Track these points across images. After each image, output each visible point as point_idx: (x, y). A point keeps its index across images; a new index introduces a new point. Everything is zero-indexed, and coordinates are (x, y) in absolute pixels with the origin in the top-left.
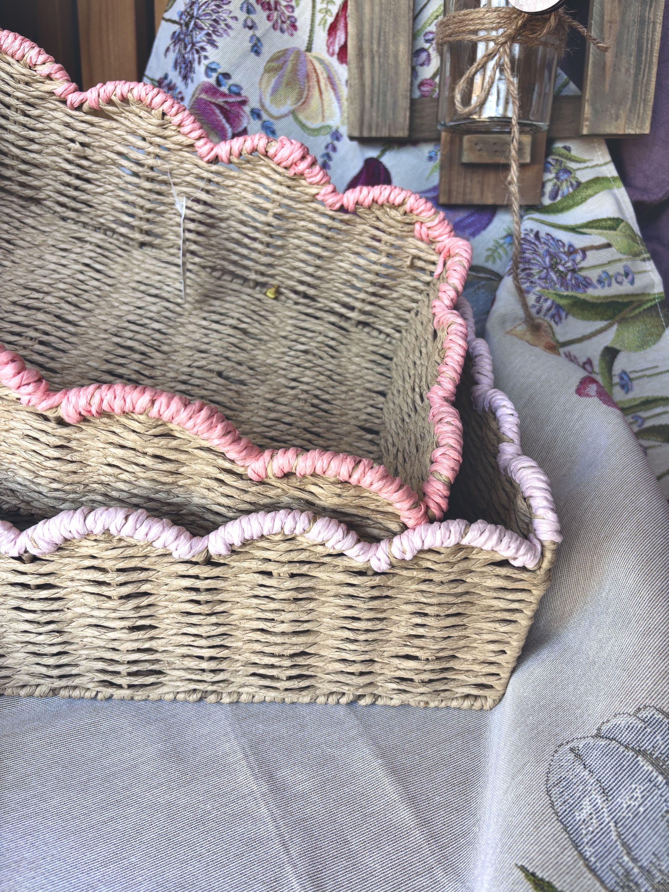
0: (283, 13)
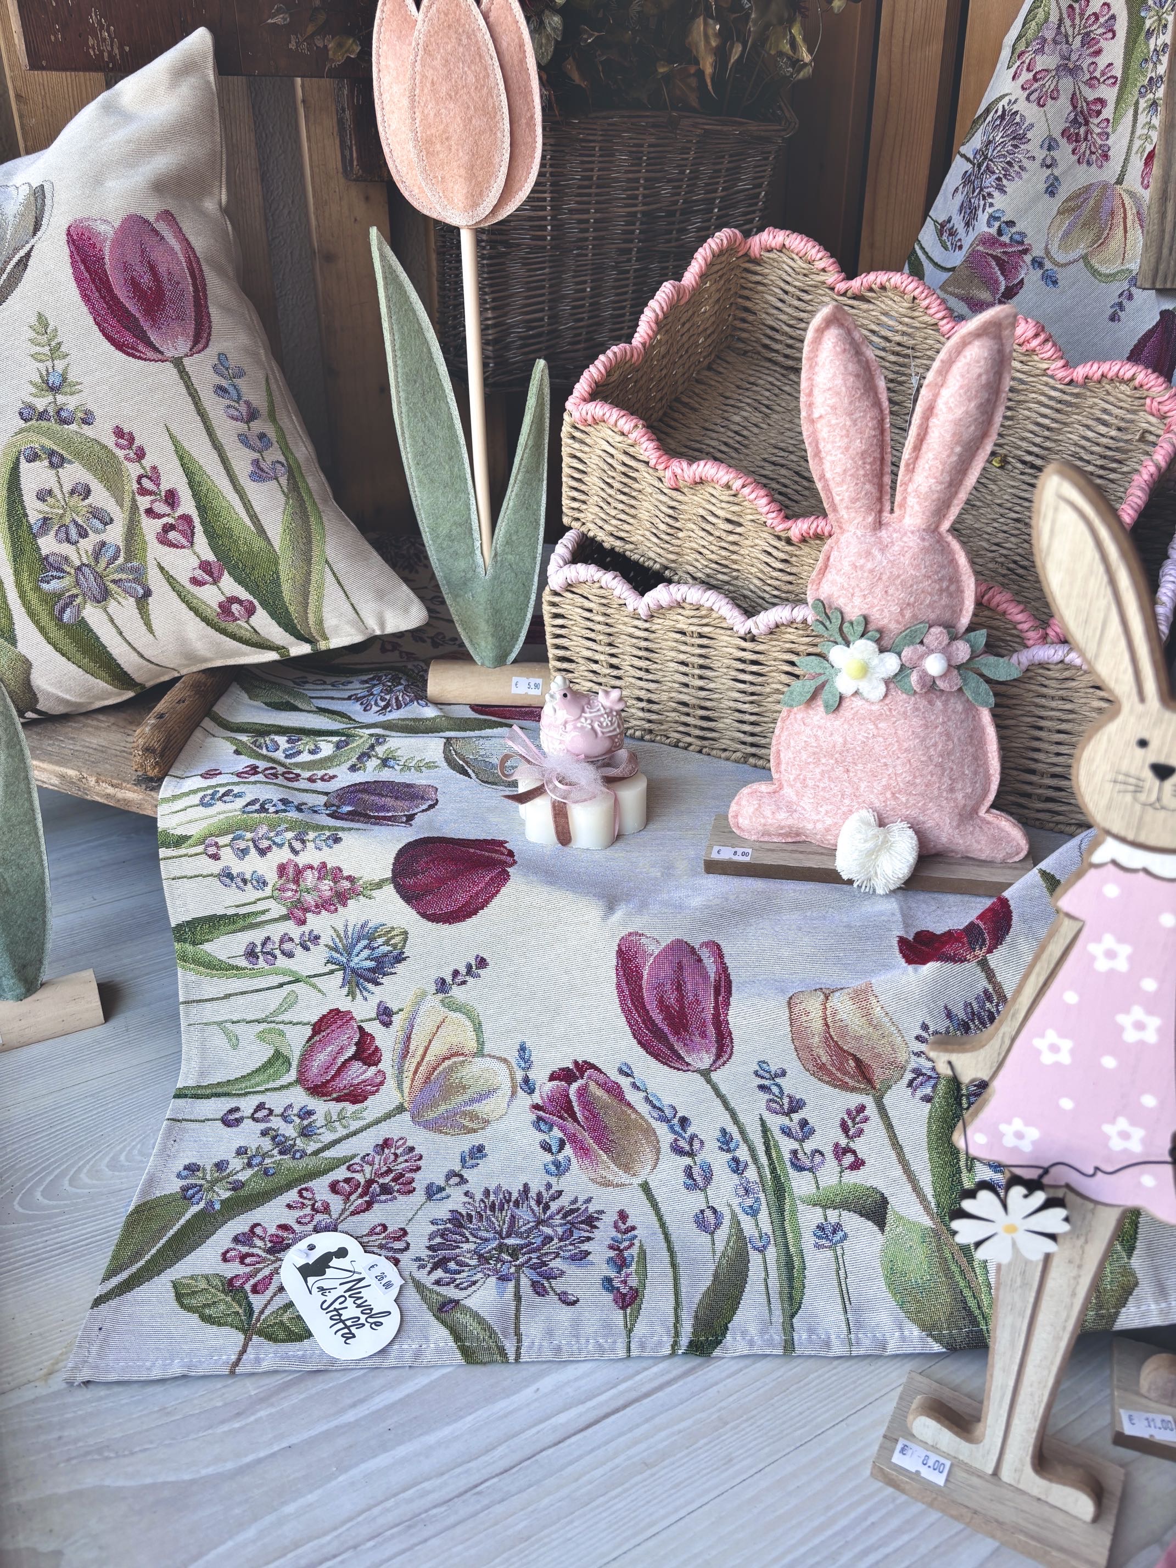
0: (1094, 143)
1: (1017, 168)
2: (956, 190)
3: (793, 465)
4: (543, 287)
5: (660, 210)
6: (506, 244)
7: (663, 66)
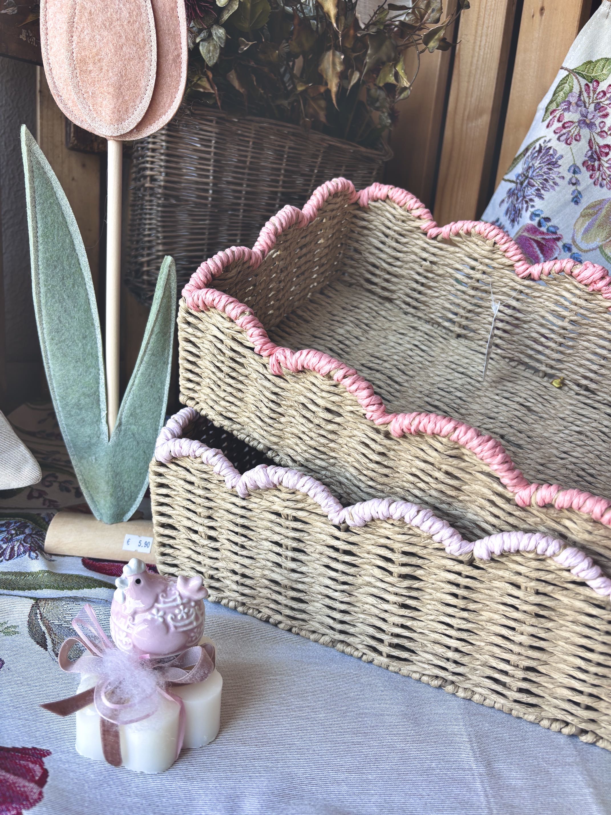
0: (605, 173)
1: (551, 183)
2: (503, 201)
3: (387, 371)
4: (204, 234)
5: (295, 193)
6: (177, 198)
7: (301, 86)
